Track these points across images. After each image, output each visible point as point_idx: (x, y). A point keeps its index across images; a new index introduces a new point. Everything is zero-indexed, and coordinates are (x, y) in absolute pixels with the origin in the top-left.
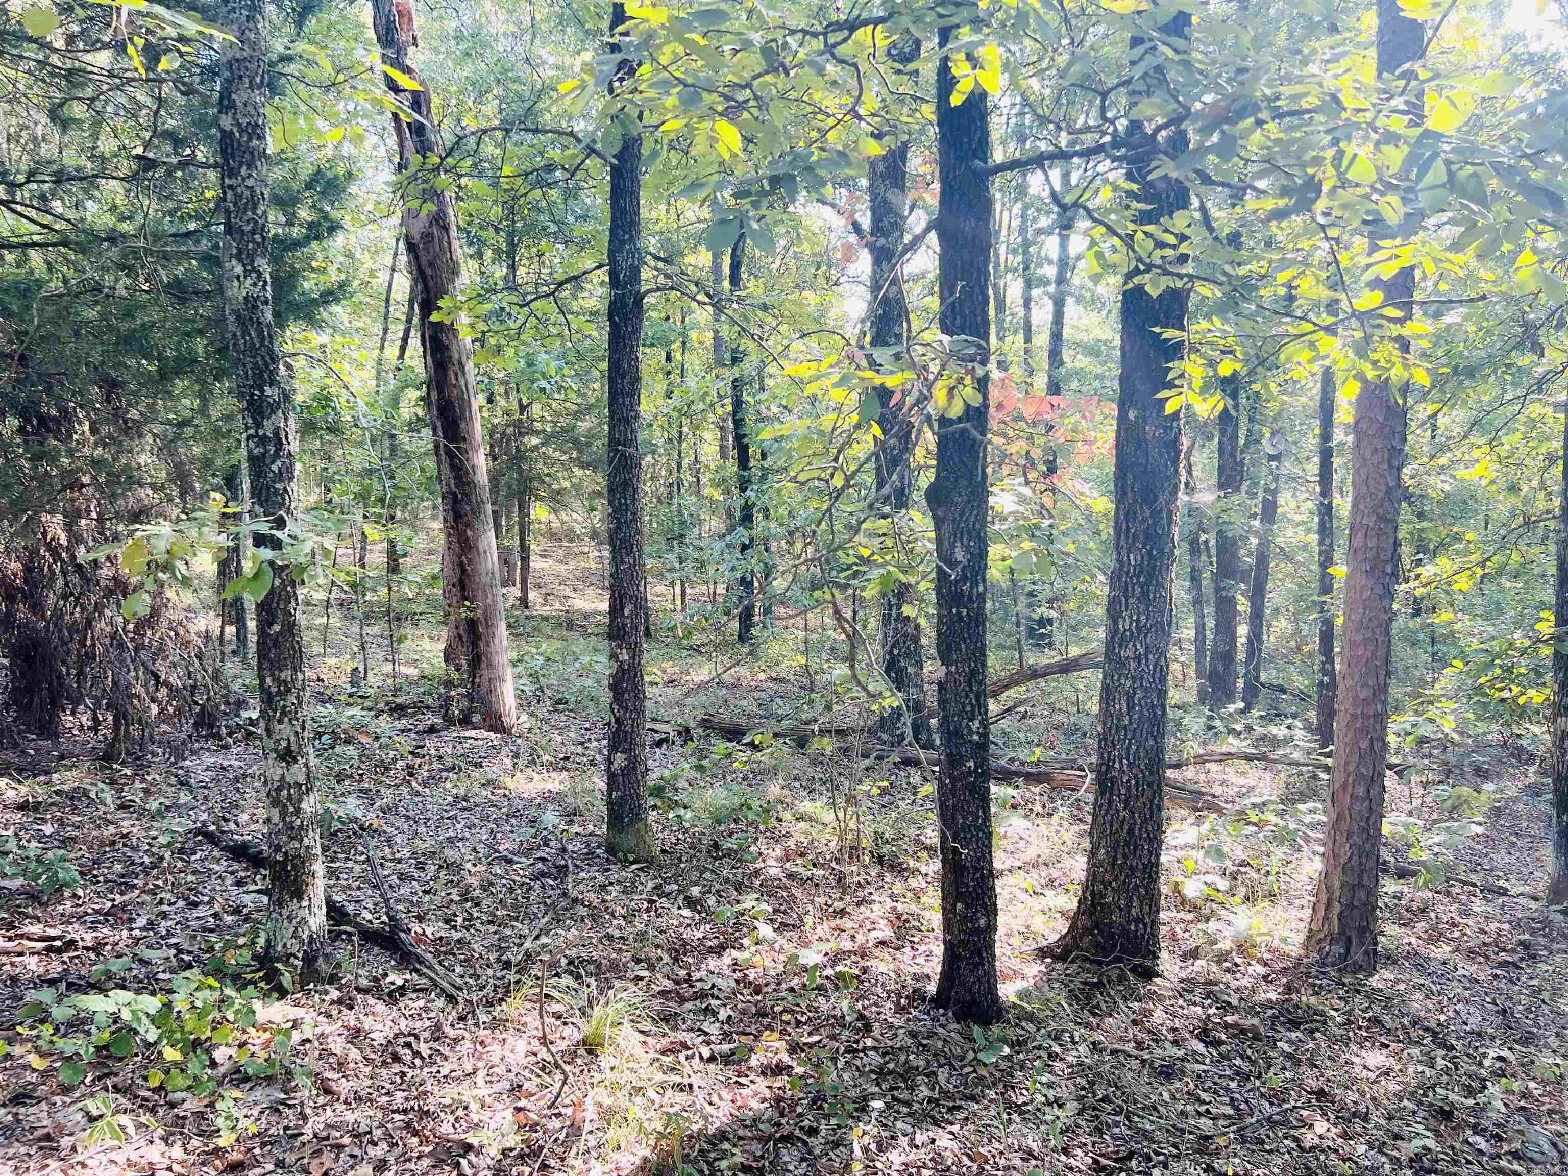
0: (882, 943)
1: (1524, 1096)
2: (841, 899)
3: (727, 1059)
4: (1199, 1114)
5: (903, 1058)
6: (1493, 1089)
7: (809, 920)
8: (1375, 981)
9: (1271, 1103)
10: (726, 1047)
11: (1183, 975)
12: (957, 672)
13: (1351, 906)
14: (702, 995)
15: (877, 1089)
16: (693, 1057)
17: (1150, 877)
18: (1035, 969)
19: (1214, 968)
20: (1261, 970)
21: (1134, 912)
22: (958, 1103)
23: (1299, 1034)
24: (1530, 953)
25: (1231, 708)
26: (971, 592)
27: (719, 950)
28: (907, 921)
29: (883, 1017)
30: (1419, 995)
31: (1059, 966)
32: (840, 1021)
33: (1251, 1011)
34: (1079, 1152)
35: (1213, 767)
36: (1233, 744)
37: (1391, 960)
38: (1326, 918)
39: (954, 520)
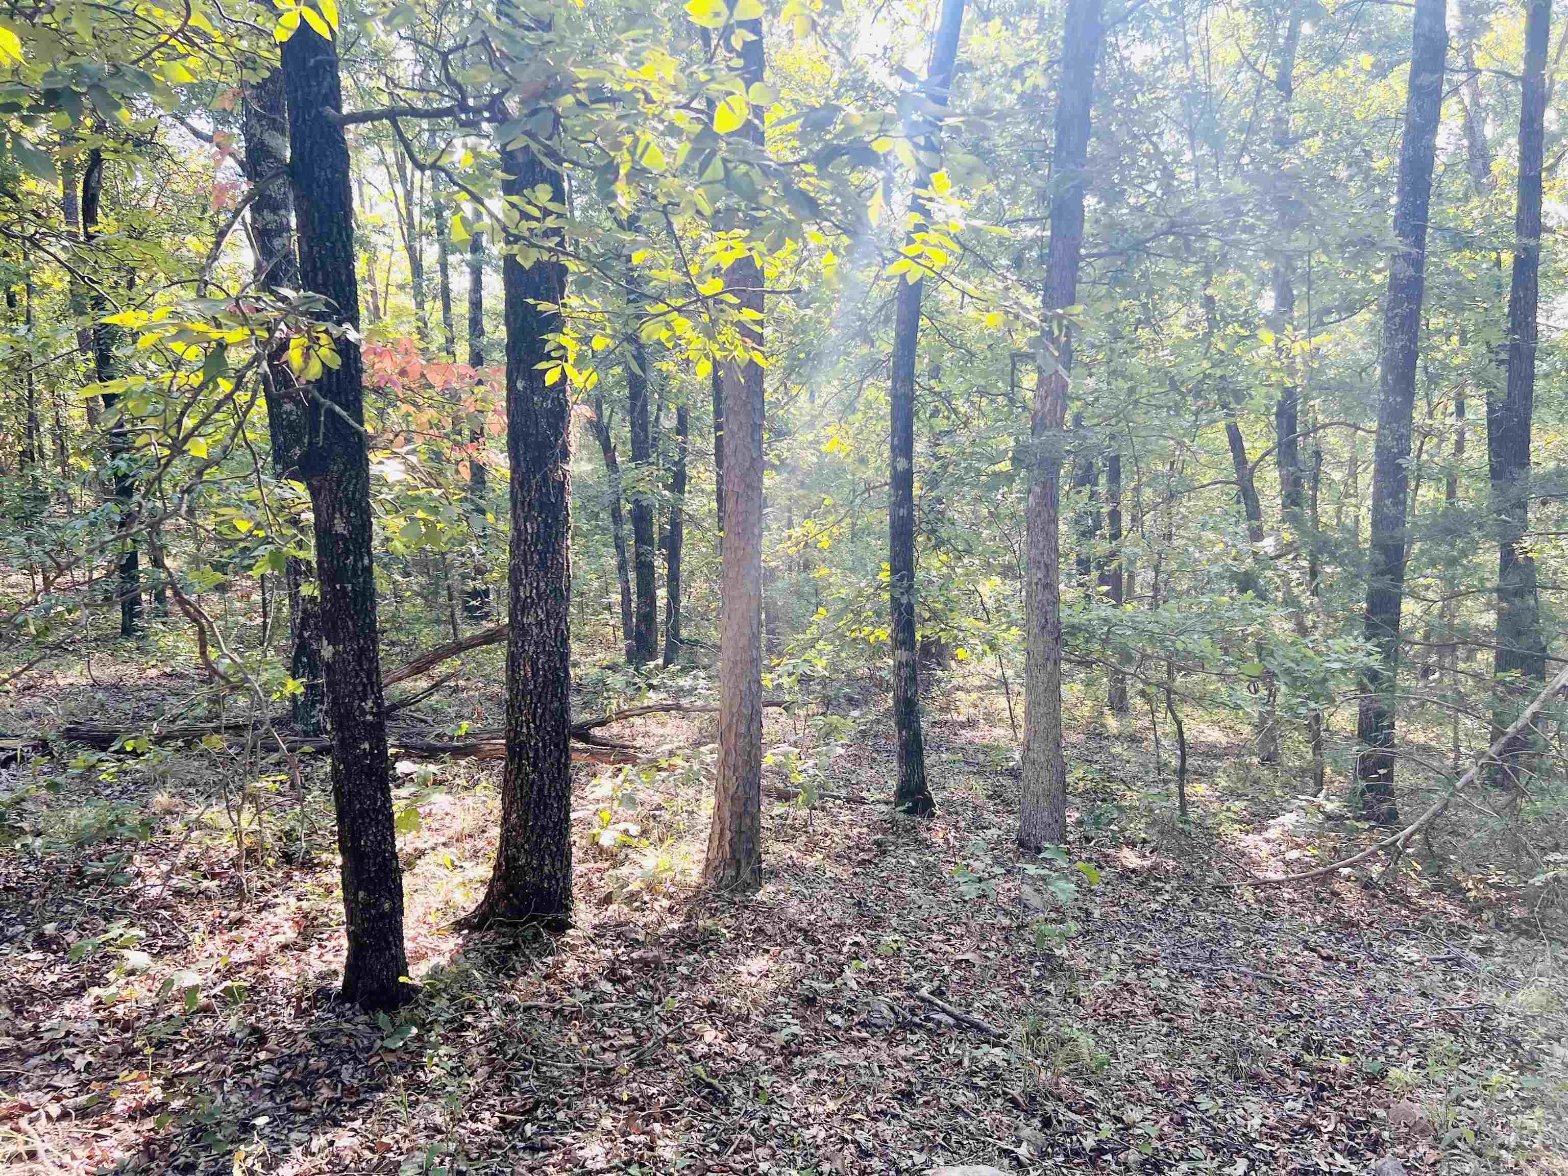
0: (284, 947)
1: (872, 972)
2: (240, 908)
3: (83, 1113)
4: (604, 1050)
5: (301, 1064)
6: (848, 973)
7: (196, 937)
8: (760, 896)
9: (669, 1025)
10: (82, 1099)
11: (596, 922)
12: (345, 651)
13: (740, 832)
14: (53, 1045)
15: (270, 1104)
16: (37, 1119)
17: (561, 833)
18: (452, 943)
19: (626, 910)
20: (666, 903)
21: (546, 870)
22: (362, 1096)
23: (696, 956)
24: (882, 849)
25: (652, 664)
26: (355, 566)
27: (79, 991)
28: (315, 918)
29: (280, 1025)
30: (795, 901)
31: (476, 935)
32: (230, 1041)
33: (657, 943)
34: (487, 1115)
35: (638, 721)
36: (653, 698)
37: (774, 873)
38: (720, 846)
39: (331, 491)
